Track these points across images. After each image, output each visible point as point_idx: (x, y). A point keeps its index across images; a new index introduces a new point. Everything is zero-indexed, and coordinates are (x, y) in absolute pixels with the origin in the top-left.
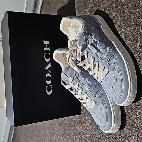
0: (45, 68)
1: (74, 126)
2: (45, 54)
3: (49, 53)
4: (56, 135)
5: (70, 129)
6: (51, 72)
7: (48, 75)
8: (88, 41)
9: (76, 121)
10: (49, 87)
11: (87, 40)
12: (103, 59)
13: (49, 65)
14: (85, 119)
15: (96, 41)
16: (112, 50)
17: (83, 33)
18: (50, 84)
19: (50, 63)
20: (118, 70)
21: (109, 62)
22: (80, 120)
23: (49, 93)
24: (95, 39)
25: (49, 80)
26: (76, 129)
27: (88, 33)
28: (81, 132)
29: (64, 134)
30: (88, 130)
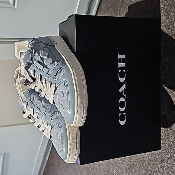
0: (119, 91)
1: (147, 162)
2: (119, 72)
3: (124, 71)
4: (116, 167)
5: (140, 165)
6: (125, 96)
7: (122, 99)
8: (35, 59)
9: (151, 156)
10: (122, 115)
11: (33, 58)
12: (49, 75)
13: (124, 87)
14: (166, 157)
15: (43, 57)
16: (61, 64)
17: (29, 52)
18: (124, 112)
19: (125, 84)
20: (65, 83)
21: (56, 76)
22: (159, 157)
23: (122, 123)
24: (42, 55)
25: (122, 107)
26: (150, 166)
27: (35, 51)
28: (159, 171)
29: (130, 168)
30: (171, 171)
